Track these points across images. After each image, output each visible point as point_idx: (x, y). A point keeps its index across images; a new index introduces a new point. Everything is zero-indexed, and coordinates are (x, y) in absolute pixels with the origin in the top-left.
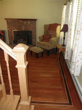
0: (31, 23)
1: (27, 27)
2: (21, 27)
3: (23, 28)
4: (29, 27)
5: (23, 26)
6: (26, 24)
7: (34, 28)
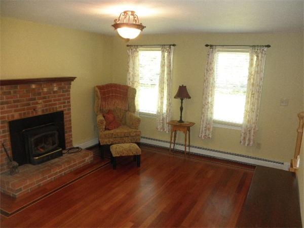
0: (60, 88)
1: (51, 101)
2: (33, 104)
3: (39, 106)
4: (54, 101)
5: (41, 101)
6: (47, 93)
7: (66, 101)
